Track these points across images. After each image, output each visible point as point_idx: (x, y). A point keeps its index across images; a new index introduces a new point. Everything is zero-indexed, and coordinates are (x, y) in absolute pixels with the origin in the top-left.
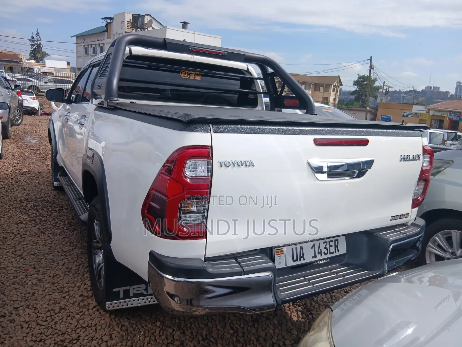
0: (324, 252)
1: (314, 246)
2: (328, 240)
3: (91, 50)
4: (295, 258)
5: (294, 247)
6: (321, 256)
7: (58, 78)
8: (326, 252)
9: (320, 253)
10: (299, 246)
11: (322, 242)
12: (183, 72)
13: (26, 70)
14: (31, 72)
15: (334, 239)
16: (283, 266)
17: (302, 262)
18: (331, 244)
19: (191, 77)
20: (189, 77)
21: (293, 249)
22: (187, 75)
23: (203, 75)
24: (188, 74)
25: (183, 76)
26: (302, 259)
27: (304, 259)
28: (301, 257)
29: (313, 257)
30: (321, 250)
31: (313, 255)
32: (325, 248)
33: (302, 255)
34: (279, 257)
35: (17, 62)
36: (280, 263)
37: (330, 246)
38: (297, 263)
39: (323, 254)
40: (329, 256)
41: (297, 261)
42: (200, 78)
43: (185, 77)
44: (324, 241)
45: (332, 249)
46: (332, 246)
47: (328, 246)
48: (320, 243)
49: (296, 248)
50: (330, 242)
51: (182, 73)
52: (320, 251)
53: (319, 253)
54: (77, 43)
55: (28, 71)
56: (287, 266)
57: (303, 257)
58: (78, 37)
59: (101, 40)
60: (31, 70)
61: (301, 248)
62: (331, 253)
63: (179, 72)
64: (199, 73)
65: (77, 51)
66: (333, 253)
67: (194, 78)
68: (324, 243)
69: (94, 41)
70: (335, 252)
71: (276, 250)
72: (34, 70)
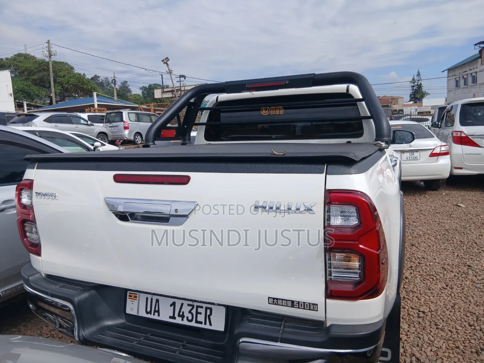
0: (187, 318)
1: (173, 304)
2: (196, 304)
3: (462, 82)
4: (149, 310)
5: (150, 297)
6: (182, 320)
7: (412, 117)
8: (190, 318)
9: (182, 316)
10: (155, 298)
11: (186, 303)
12: (264, 109)
13: (396, 112)
14: (401, 114)
15: (205, 306)
16: (134, 313)
17: (156, 317)
18: (200, 310)
19: (273, 112)
20: (270, 112)
21: (147, 298)
22: (267, 111)
23: (285, 109)
24: (269, 110)
25: (263, 113)
26: (156, 314)
27: (159, 315)
28: (155, 311)
29: (170, 317)
30: (183, 313)
31: (172, 315)
32: (190, 312)
33: (157, 309)
34: (133, 302)
35: (388, 106)
36: (132, 309)
37: (197, 313)
38: (149, 316)
39: (185, 319)
40: (193, 324)
41: (151, 314)
42: (282, 112)
43: (265, 113)
44: (190, 303)
45: (201, 318)
46: (200, 313)
47: (194, 311)
48: (182, 304)
49: (152, 299)
50: (198, 307)
51: (262, 110)
52: (181, 314)
53: (179, 316)
54: (448, 77)
55: (398, 113)
56: (140, 315)
57: (158, 312)
58: (449, 70)
59: (474, 69)
60: (401, 112)
61: (157, 301)
62: (197, 322)
63: (259, 110)
64: (280, 107)
65: (448, 86)
66: (201, 323)
67: (276, 112)
68: (189, 305)
69: (466, 71)
70: (205, 324)
71: (129, 293)
72: (403, 112)
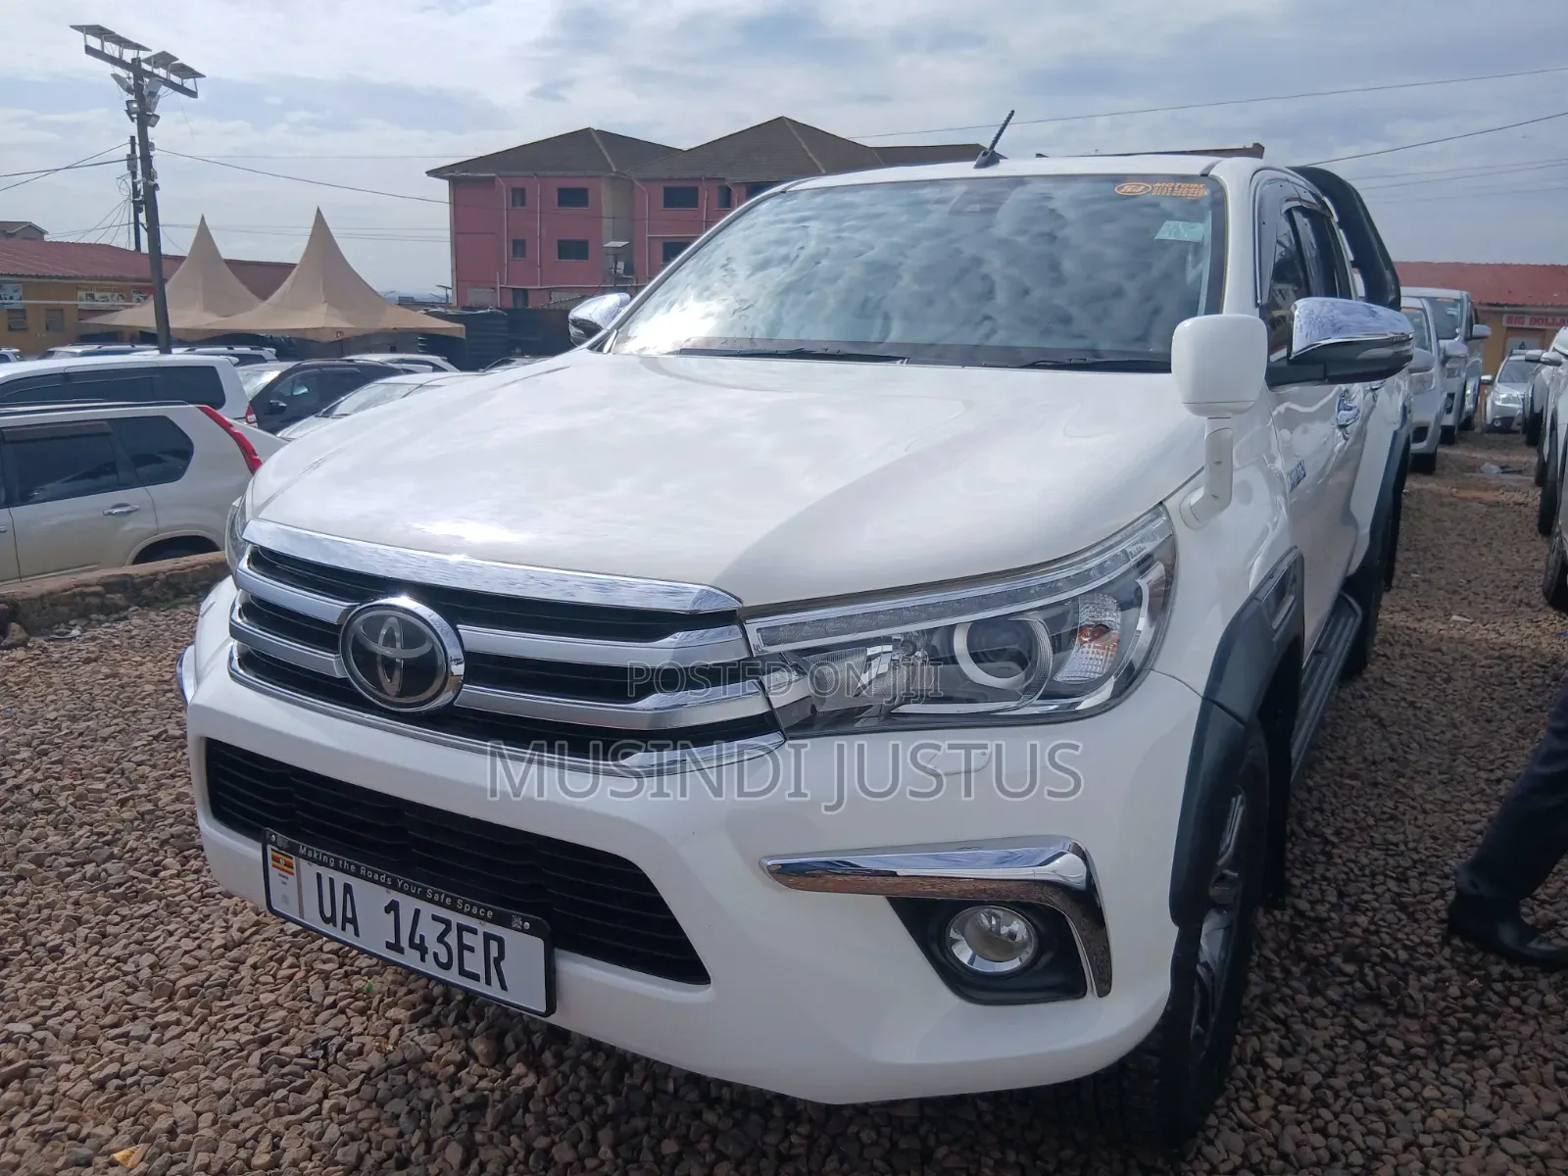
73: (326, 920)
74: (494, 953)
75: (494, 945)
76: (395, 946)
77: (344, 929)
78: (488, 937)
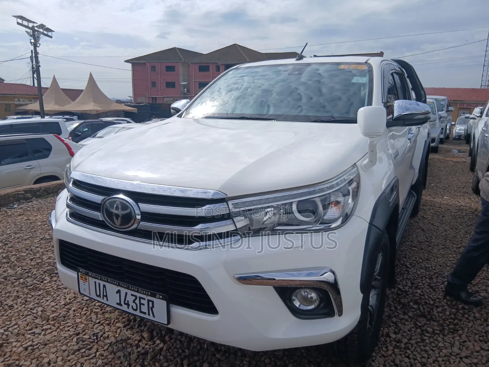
73: (98, 296)
74: (151, 305)
75: (151, 303)
76: (120, 304)
77: (103, 299)
78: (149, 301)
